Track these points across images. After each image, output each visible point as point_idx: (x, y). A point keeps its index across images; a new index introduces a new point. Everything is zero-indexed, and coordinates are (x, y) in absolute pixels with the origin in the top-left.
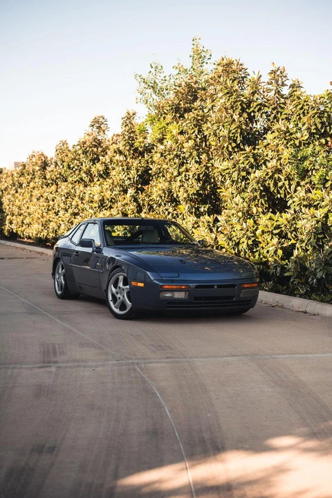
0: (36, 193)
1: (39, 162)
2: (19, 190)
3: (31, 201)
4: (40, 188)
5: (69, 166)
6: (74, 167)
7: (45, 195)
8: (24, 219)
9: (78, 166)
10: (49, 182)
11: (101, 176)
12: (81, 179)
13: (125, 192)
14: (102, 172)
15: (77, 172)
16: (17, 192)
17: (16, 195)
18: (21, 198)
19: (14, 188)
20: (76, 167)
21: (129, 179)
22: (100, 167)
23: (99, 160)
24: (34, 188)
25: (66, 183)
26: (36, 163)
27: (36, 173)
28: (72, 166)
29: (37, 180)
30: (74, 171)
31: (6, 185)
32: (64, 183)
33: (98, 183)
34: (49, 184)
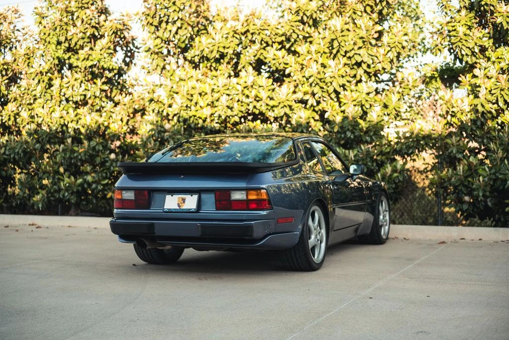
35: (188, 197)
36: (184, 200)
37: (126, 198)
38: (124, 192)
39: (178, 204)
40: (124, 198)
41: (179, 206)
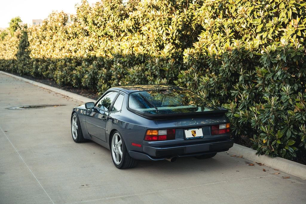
0: (59, 45)
1: (61, 19)
2: (43, 42)
3: (53, 51)
4: (62, 41)
5: (94, 21)
6: (98, 23)
7: (67, 47)
8: (48, 65)
9: (102, 22)
10: (71, 36)
11: (130, 31)
12: (106, 34)
13: (162, 47)
14: (131, 28)
15: (102, 27)
16: (41, 43)
17: (41, 46)
18: (45, 48)
19: (38, 40)
20: (100, 23)
21: (168, 34)
22: (128, 22)
23: (127, 16)
24: (56, 41)
25: (88, 37)
26: (58, 20)
27: (58, 29)
28: (96, 22)
29: (59, 33)
30: (99, 27)
31: (31, 37)
32: (85, 37)
33: (126, 38)
34: (70, 37)
35: (196, 130)
36: (195, 132)
37: (161, 134)
38: (160, 131)
39: (192, 135)
40: (159, 134)
41: (193, 136)
